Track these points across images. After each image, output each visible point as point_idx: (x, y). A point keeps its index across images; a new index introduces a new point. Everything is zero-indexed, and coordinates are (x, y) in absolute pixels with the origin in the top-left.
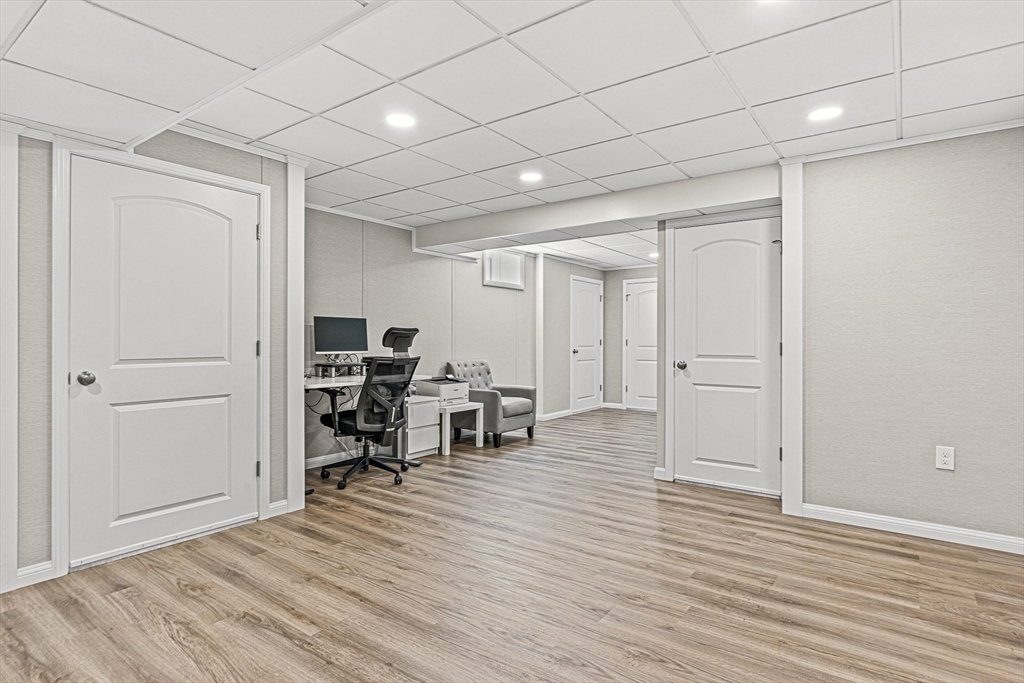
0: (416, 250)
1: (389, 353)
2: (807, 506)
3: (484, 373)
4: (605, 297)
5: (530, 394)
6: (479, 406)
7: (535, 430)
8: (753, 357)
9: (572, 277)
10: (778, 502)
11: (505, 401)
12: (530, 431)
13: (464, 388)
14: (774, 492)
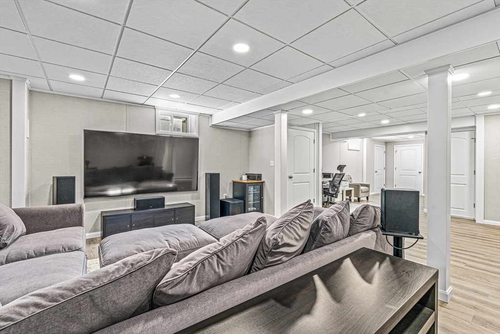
0: (331, 140)
1: (339, 172)
2: (485, 221)
3: (350, 179)
4: (386, 152)
5: (368, 186)
6: (353, 189)
7: (369, 198)
8: (463, 175)
9: (375, 145)
10: (474, 221)
11: (362, 188)
12: (367, 198)
13: (348, 183)
14: (472, 218)
